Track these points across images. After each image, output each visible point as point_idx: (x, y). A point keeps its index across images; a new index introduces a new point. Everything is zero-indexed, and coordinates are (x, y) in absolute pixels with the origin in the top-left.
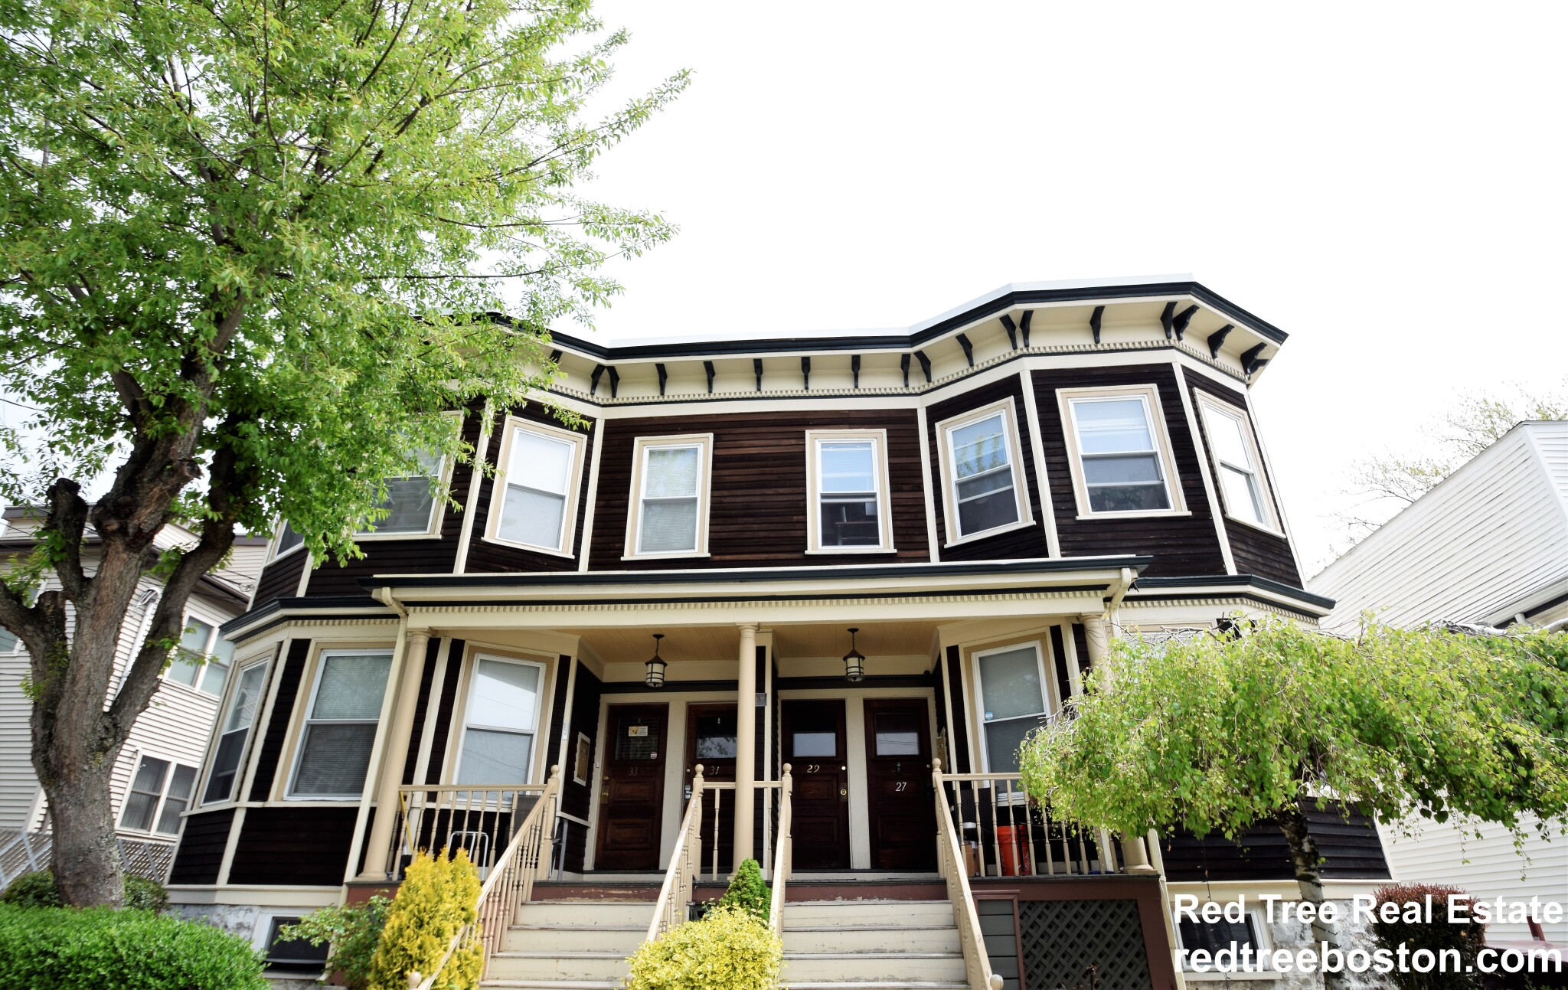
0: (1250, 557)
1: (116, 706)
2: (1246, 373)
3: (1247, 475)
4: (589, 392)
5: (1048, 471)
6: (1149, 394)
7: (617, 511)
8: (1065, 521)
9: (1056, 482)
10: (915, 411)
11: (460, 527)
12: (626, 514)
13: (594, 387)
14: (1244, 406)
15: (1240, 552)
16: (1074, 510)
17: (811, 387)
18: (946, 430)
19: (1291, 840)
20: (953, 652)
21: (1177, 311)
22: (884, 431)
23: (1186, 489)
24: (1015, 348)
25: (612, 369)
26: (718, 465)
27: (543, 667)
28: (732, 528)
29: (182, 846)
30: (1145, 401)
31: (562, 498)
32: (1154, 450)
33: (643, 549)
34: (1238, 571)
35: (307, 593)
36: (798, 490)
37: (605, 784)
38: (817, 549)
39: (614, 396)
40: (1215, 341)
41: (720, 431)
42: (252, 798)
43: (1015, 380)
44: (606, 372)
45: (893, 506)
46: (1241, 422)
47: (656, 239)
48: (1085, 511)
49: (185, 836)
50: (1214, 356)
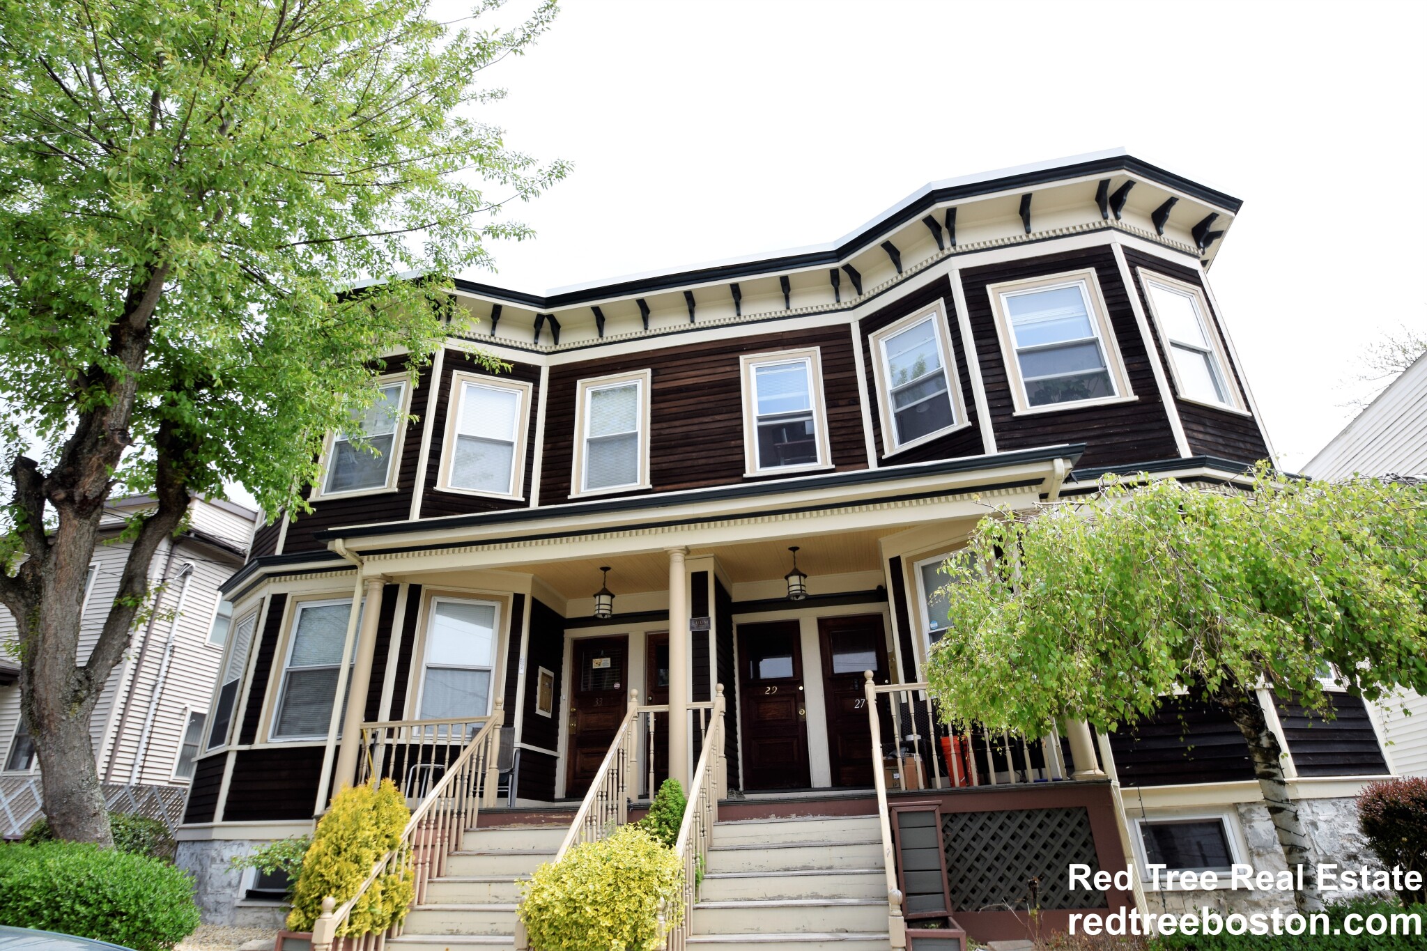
0: (1209, 438)
1: (91, 662)
2: (1199, 247)
3: (1205, 354)
4: (532, 342)
5: (981, 369)
6: (1087, 280)
7: (562, 452)
8: (1001, 419)
9: (991, 380)
10: (848, 325)
11: (413, 479)
12: (572, 454)
13: (537, 336)
14: (1200, 284)
15: (1195, 434)
16: (1011, 406)
17: (743, 313)
18: (880, 341)
19: (1248, 735)
20: (896, 563)
21: (1112, 189)
22: (818, 349)
23: (1131, 373)
24: (942, 248)
25: (551, 317)
26: (656, 398)
27: (498, 605)
28: (672, 458)
29: (194, 788)
30: (1083, 287)
31: (511, 444)
32: (1095, 336)
33: (589, 486)
34: (1193, 453)
35: (283, 552)
36: (734, 415)
37: (573, 715)
38: (755, 471)
39: (556, 343)
40: (1159, 217)
41: (657, 366)
42: (241, 742)
43: (945, 281)
44: (546, 320)
45: (829, 422)
46: (1195, 299)
47: (553, 177)
48: (1022, 407)
49: (196, 779)
50: (1160, 233)
